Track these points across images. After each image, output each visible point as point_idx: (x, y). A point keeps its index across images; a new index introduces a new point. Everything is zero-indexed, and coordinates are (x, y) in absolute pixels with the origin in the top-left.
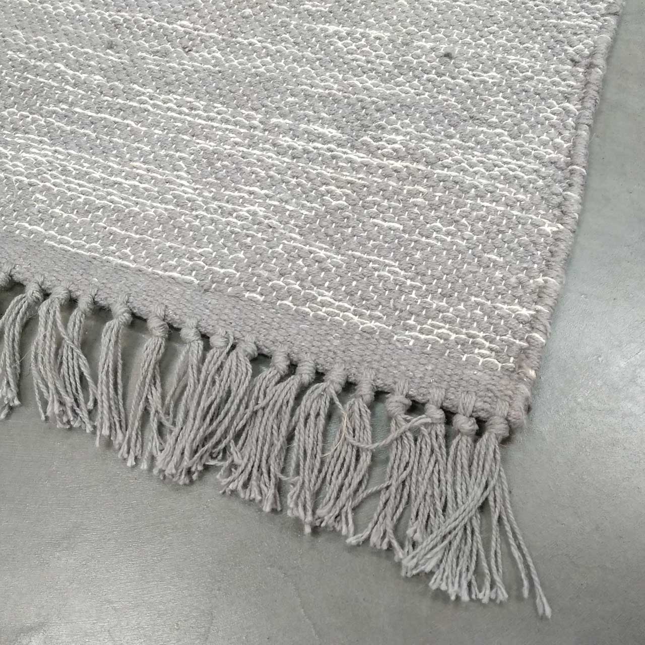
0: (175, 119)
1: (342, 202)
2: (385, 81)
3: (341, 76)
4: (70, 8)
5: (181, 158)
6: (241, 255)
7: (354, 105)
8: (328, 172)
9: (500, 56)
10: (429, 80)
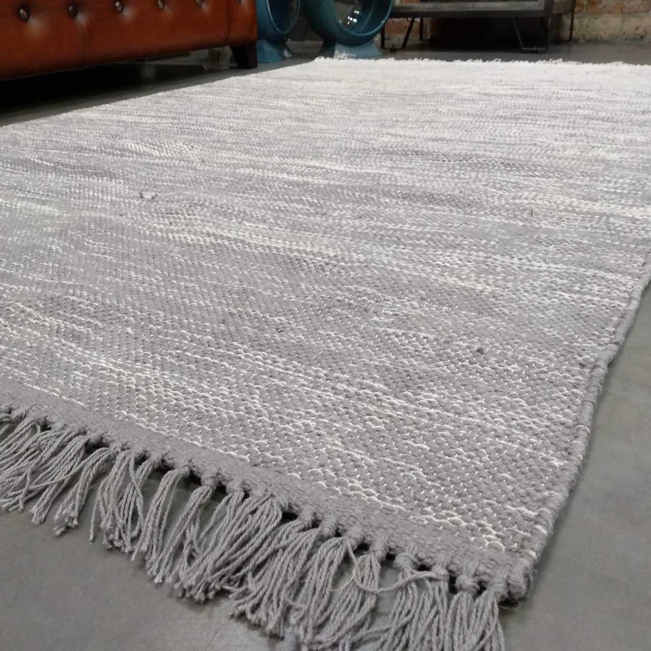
0: (259, 366)
1: (382, 427)
2: (428, 363)
3: (394, 357)
4: (202, 303)
5: (258, 388)
6: (290, 450)
7: (401, 373)
8: (372, 408)
9: (521, 356)
10: (463, 366)
